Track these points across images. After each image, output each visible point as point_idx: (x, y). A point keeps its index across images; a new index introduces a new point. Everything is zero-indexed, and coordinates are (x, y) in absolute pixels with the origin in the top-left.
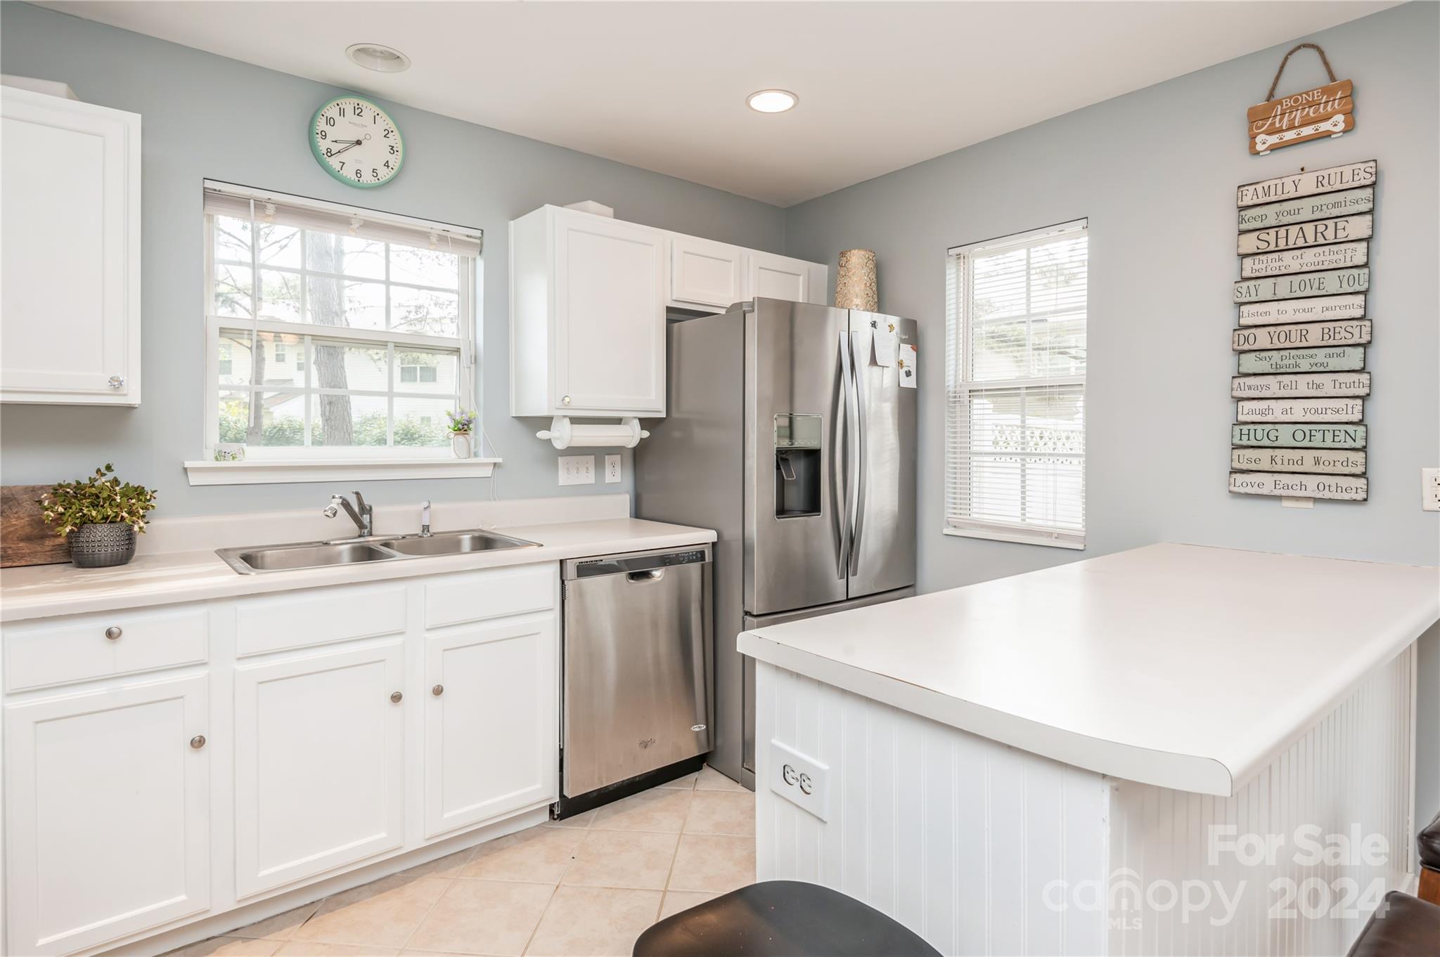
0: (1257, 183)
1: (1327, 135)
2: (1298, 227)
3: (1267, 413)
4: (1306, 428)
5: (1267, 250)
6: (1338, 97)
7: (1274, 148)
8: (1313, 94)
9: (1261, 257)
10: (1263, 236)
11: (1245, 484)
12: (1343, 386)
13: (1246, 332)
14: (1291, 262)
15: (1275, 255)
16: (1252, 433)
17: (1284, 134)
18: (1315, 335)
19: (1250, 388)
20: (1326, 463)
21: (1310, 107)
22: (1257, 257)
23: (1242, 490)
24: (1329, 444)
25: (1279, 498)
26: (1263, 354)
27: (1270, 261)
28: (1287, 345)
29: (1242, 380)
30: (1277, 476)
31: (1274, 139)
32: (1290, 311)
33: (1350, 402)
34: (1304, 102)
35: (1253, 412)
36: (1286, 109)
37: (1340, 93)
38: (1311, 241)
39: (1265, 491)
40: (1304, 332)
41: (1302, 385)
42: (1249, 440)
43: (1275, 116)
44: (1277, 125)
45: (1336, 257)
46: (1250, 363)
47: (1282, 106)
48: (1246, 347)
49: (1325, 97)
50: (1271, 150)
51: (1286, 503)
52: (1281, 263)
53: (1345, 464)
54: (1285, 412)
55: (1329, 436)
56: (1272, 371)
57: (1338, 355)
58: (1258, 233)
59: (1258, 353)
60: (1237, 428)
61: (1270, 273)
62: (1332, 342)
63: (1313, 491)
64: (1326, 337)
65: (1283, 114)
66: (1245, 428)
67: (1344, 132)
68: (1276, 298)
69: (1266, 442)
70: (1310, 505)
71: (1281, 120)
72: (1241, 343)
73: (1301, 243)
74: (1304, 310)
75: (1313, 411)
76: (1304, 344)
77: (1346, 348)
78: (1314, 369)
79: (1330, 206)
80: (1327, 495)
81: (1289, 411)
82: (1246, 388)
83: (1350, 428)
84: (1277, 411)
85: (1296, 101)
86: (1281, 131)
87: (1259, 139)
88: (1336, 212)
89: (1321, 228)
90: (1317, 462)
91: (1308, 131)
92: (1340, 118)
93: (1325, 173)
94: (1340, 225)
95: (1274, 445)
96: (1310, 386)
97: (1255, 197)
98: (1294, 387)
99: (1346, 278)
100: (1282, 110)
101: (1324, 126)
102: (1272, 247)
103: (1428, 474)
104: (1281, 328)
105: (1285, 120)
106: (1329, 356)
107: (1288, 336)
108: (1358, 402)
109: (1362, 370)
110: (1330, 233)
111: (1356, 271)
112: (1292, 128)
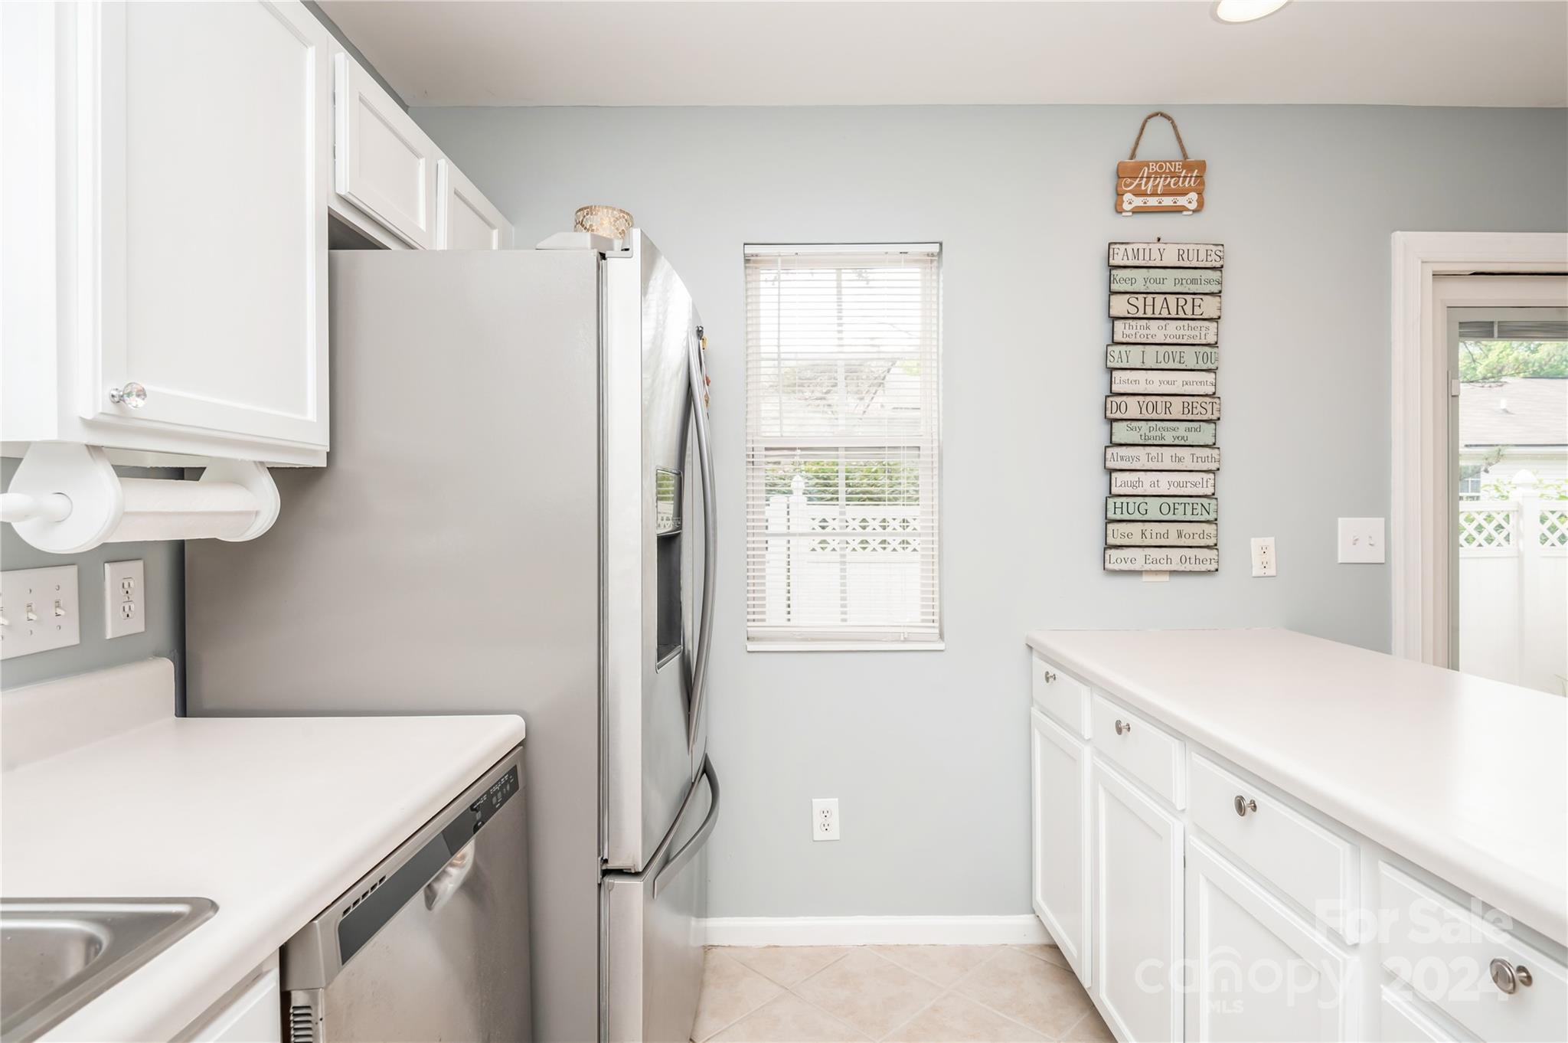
0: (1128, 243)
2: (1163, 296)
3: (1137, 485)
4: (1171, 501)
5: (1136, 316)
6: (1194, 175)
7: (1137, 211)
8: (1175, 165)
9: (1130, 321)
10: (1133, 301)
11: (1119, 561)
12: (1199, 459)
13: (1119, 399)
14: (1157, 331)
15: (1143, 323)
16: (1125, 505)
17: (1148, 198)
18: (1177, 408)
19: (1122, 458)
20: (1187, 536)
21: (1172, 177)
22: (1127, 321)
23: (1117, 567)
24: (1189, 517)
25: (1139, 573)
26: (1135, 424)
27: (1139, 328)
28: (1154, 416)
29: (1115, 450)
30: (1148, 551)
31: (1139, 202)
32: (1155, 382)
33: (1205, 476)
34: (1167, 171)
35: (1125, 484)
36: (1153, 173)
37: (1196, 171)
38: (1173, 315)
39: (1136, 567)
40: (1168, 405)
41: (1167, 458)
42: (1122, 513)
43: (1142, 177)
44: (1143, 188)
45: (1193, 333)
46: (1122, 433)
47: (1149, 169)
48: (1118, 415)
49: (1184, 171)
50: (1133, 212)
51: (1145, 578)
52: (1148, 332)
53: (1201, 536)
54: (1153, 484)
55: (1189, 509)
56: (1141, 442)
57: (1196, 430)
58: (1128, 296)
59: (1129, 422)
60: (1111, 501)
61: (1139, 340)
62: (1190, 417)
63: (1177, 564)
64: (1186, 410)
65: (1148, 178)
66: (1119, 500)
67: (1194, 211)
68: (1144, 367)
69: (1137, 517)
70: (1166, 578)
71: (1147, 183)
72: (1114, 410)
73: (1165, 314)
74: (1168, 382)
75: (1176, 484)
76: (1168, 416)
77: (1201, 423)
78: (1177, 442)
79: (1189, 282)
80: (1188, 567)
81: (1156, 483)
82: (1119, 459)
83: (1205, 501)
84: (1147, 483)
85: (1161, 167)
86: (1144, 194)
87: (1127, 197)
88: (1193, 288)
89: (1182, 302)
90: (1180, 535)
91: (1168, 201)
92: (1193, 196)
93: (1185, 247)
94: (1197, 302)
95: (1144, 519)
96: (1174, 458)
97: (1125, 258)
98: (1160, 460)
99: (1201, 354)
100: (1148, 173)
101: (1182, 201)
102: (1140, 314)
103: (1256, 543)
104: (1148, 399)
105: (1150, 184)
106: (1189, 430)
107: (1155, 408)
108: (1211, 476)
109: (1212, 446)
110: (1188, 308)
111: (1208, 349)
112: (1154, 194)
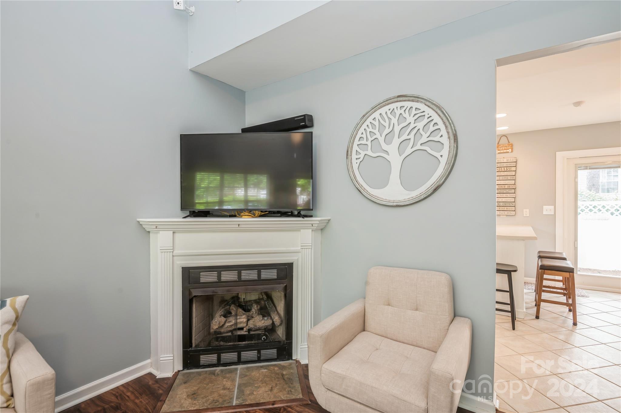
1: (508, 152)
2: (503, 168)
4: (505, 203)
6: (510, 146)
7: (499, 153)
8: (506, 145)
10: (497, 168)
12: (511, 196)
14: (502, 174)
15: (500, 172)
18: (506, 187)
21: (505, 147)
24: (509, 206)
25: (500, 215)
28: (502, 188)
31: (499, 152)
32: (502, 182)
33: (512, 198)
38: (506, 171)
41: (504, 195)
45: (510, 174)
49: (508, 146)
51: (501, 216)
53: (512, 209)
54: (501, 200)
55: (509, 204)
56: (499, 193)
62: (509, 188)
63: (506, 214)
67: (511, 152)
70: (505, 216)
73: (504, 170)
74: (505, 182)
75: (506, 200)
76: (505, 188)
77: (512, 189)
78: (506, 193)
79: (509, 165)
80: (509, 214)
83: (512, 203)
85: (503, 145)
87: (497, 151)
89: (507, 168)
90: (507, 209)
91: (505, 151)
92: (510, 150)
93: (508, 159)
94: (511, 168)
96: (506, 195)
99: (511, 177)
100: (500, 146)
101: (508, 151)
103: (524, 210)
104: (500, 185)
105: (501, 149)
106: (509, 190)
107: (502, 187)
108: (514, 198)
109: (514, 193)
110: (509, 169)
111: (513, 176)
112: (502, 150)
